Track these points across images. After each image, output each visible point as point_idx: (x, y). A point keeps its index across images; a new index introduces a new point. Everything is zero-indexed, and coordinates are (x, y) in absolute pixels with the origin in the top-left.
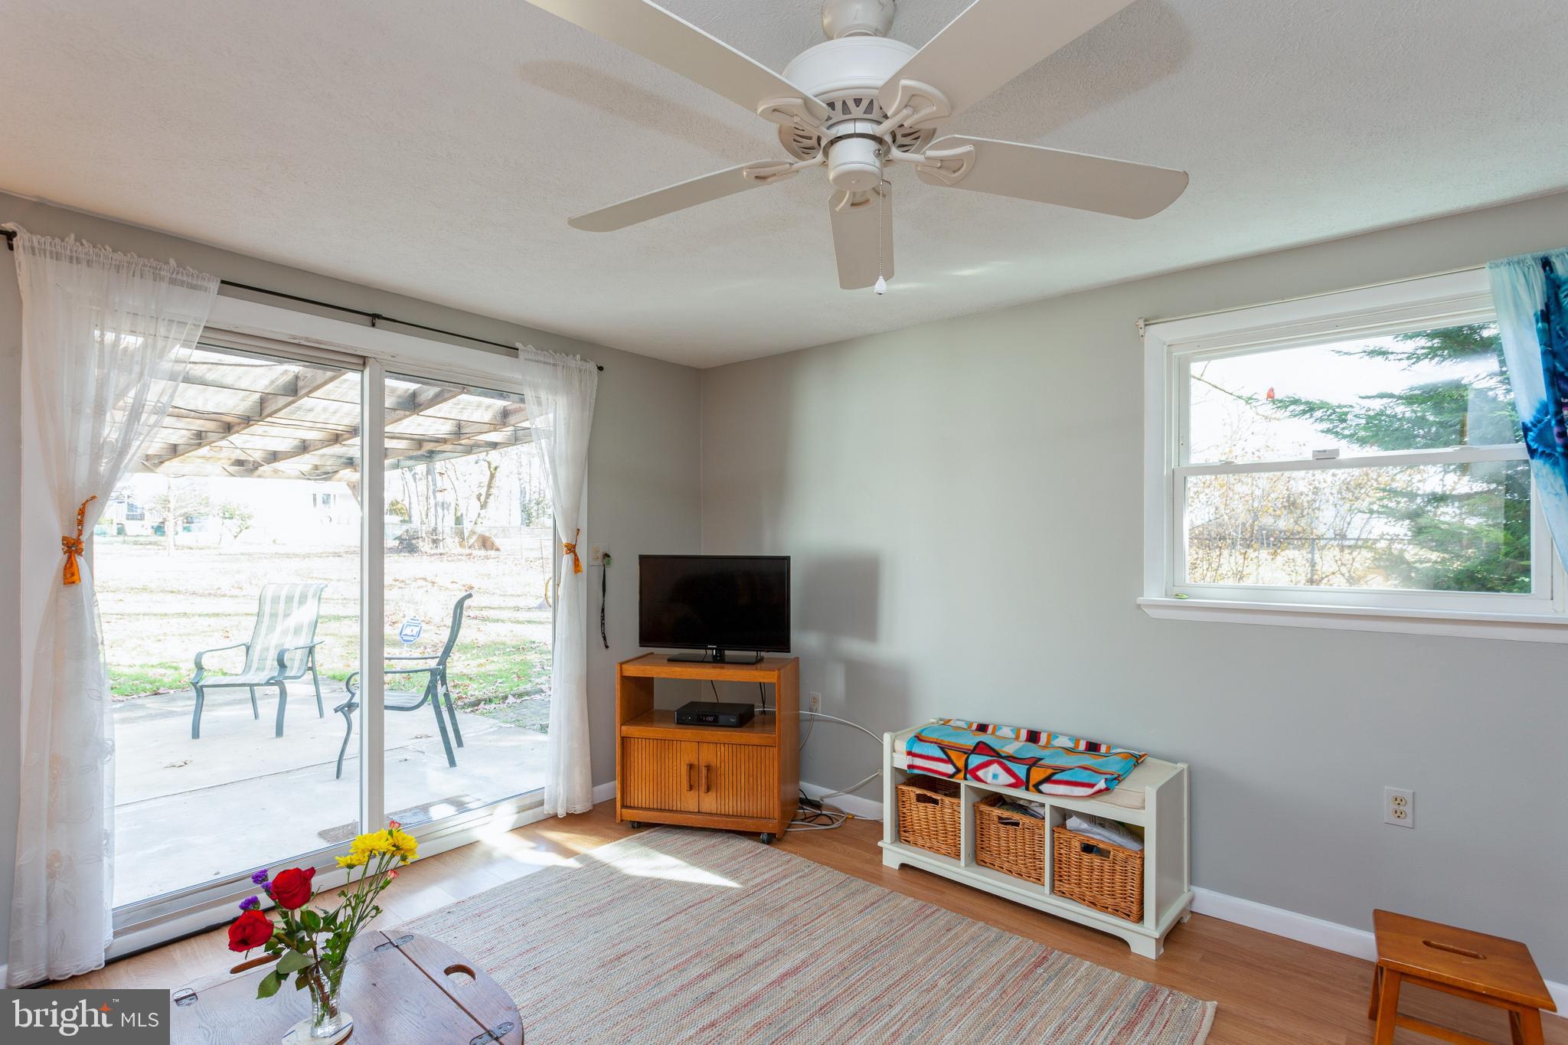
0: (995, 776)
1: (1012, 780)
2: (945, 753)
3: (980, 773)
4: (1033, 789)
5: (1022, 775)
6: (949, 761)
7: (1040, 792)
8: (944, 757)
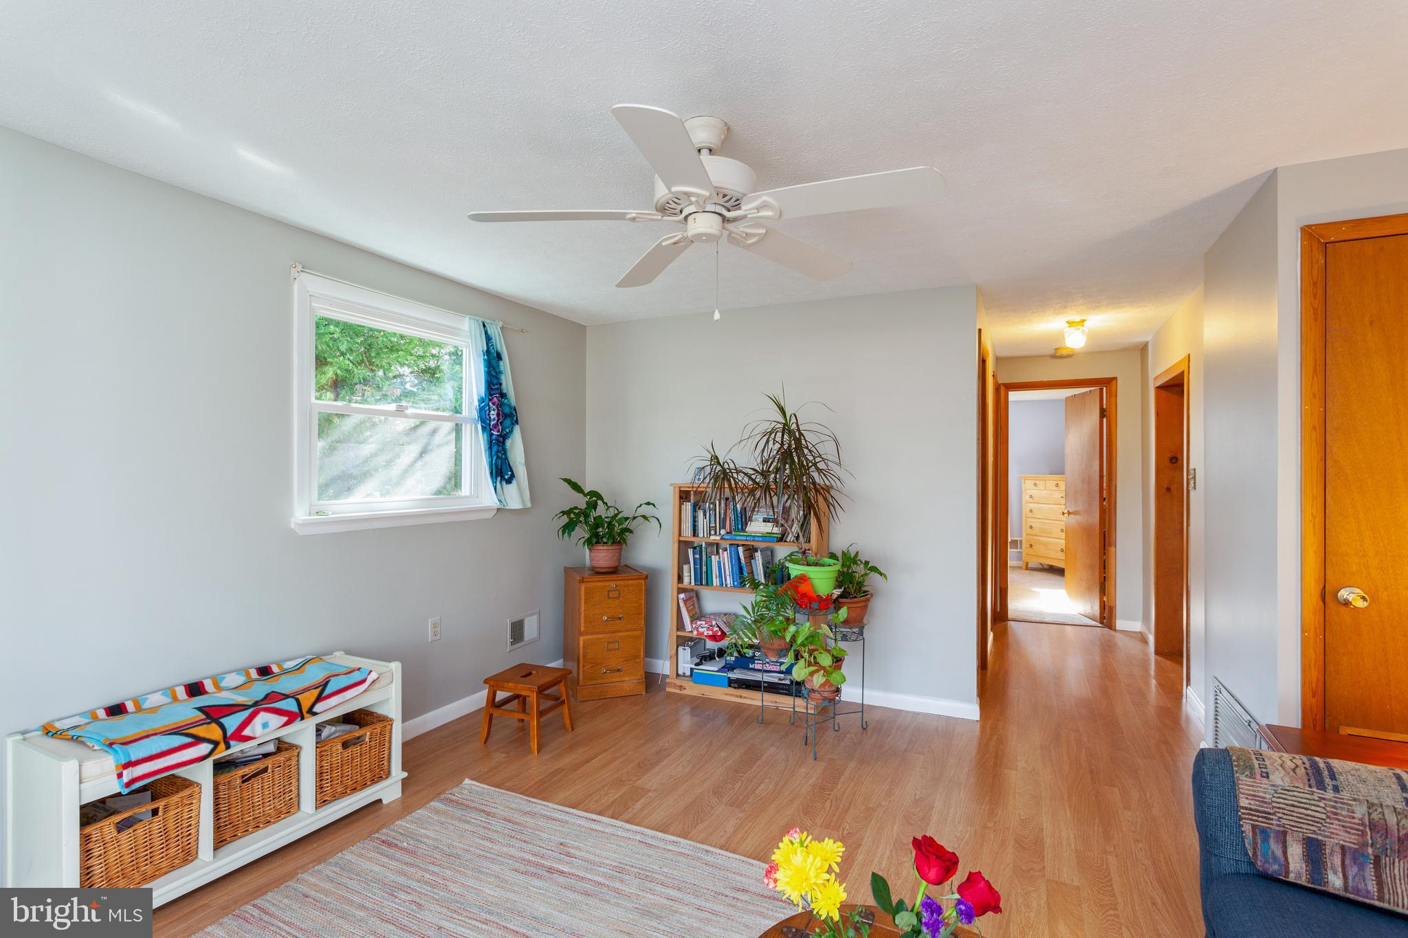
0: (265, 725)
1: (285, 719)
2: (188, 735)
3: (246, 732)
4: (308, 715)
5: (295, 709)
6: (198, 740)
7: (315, 714)
8: (189, 740)
